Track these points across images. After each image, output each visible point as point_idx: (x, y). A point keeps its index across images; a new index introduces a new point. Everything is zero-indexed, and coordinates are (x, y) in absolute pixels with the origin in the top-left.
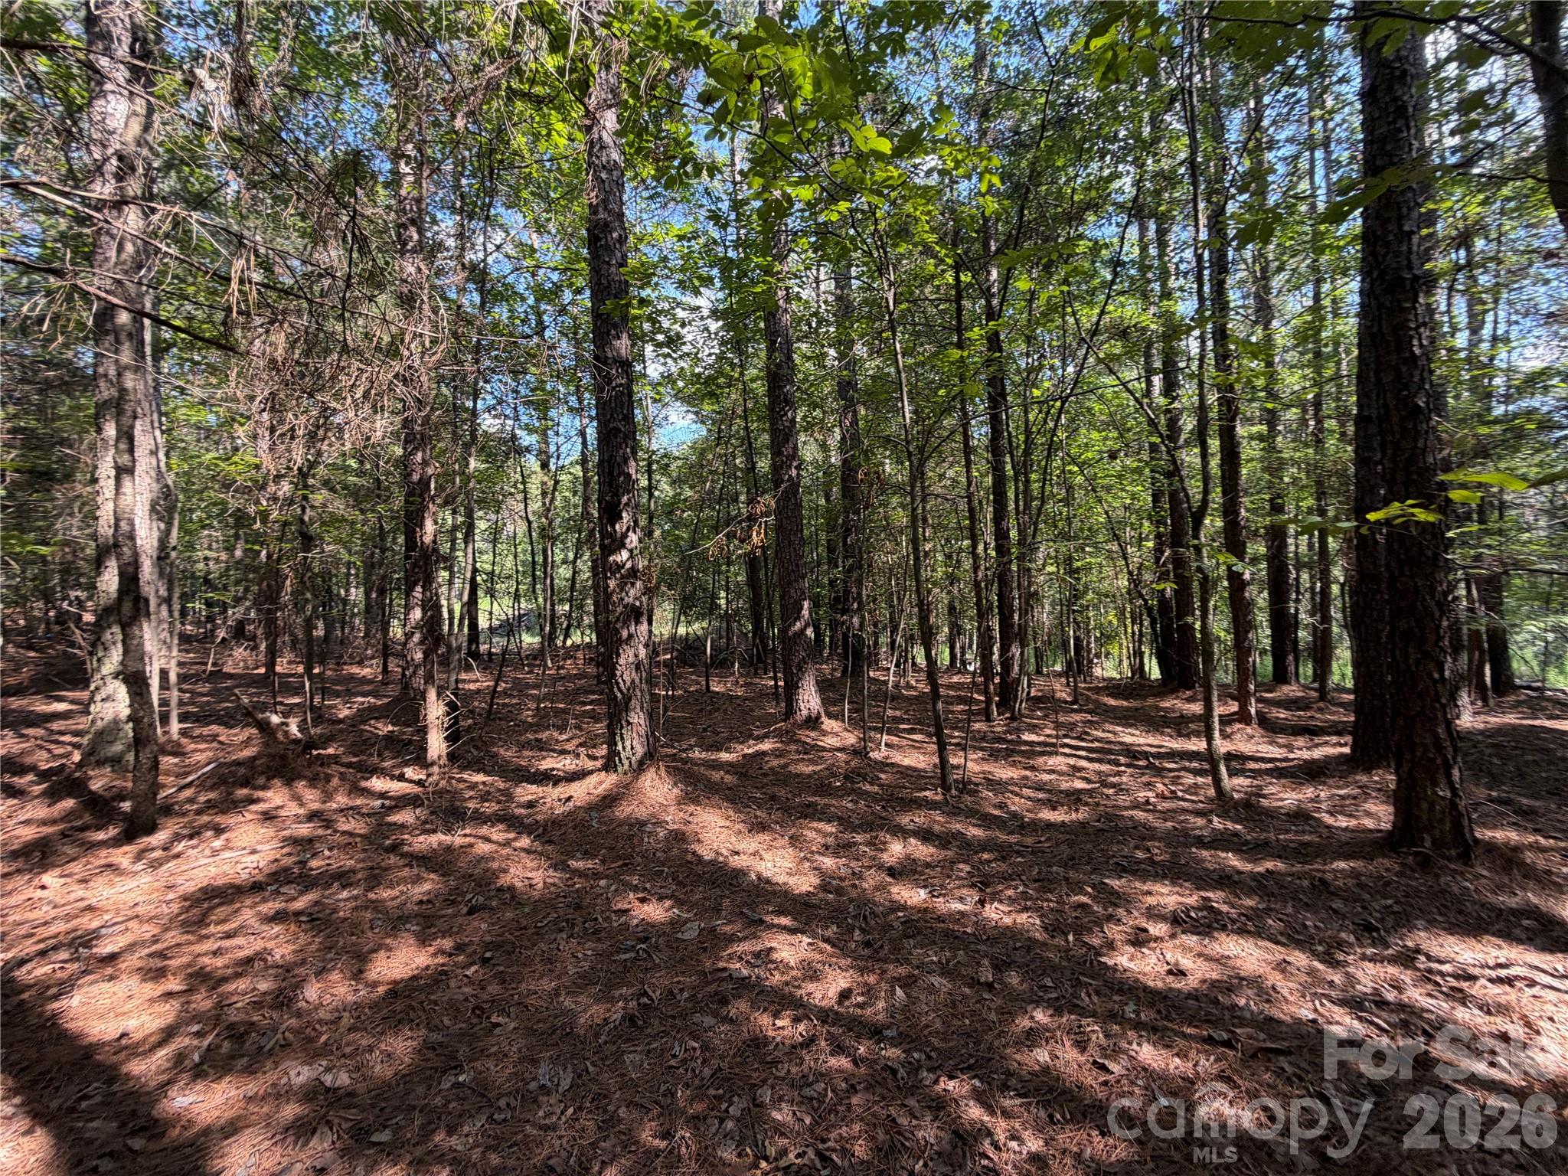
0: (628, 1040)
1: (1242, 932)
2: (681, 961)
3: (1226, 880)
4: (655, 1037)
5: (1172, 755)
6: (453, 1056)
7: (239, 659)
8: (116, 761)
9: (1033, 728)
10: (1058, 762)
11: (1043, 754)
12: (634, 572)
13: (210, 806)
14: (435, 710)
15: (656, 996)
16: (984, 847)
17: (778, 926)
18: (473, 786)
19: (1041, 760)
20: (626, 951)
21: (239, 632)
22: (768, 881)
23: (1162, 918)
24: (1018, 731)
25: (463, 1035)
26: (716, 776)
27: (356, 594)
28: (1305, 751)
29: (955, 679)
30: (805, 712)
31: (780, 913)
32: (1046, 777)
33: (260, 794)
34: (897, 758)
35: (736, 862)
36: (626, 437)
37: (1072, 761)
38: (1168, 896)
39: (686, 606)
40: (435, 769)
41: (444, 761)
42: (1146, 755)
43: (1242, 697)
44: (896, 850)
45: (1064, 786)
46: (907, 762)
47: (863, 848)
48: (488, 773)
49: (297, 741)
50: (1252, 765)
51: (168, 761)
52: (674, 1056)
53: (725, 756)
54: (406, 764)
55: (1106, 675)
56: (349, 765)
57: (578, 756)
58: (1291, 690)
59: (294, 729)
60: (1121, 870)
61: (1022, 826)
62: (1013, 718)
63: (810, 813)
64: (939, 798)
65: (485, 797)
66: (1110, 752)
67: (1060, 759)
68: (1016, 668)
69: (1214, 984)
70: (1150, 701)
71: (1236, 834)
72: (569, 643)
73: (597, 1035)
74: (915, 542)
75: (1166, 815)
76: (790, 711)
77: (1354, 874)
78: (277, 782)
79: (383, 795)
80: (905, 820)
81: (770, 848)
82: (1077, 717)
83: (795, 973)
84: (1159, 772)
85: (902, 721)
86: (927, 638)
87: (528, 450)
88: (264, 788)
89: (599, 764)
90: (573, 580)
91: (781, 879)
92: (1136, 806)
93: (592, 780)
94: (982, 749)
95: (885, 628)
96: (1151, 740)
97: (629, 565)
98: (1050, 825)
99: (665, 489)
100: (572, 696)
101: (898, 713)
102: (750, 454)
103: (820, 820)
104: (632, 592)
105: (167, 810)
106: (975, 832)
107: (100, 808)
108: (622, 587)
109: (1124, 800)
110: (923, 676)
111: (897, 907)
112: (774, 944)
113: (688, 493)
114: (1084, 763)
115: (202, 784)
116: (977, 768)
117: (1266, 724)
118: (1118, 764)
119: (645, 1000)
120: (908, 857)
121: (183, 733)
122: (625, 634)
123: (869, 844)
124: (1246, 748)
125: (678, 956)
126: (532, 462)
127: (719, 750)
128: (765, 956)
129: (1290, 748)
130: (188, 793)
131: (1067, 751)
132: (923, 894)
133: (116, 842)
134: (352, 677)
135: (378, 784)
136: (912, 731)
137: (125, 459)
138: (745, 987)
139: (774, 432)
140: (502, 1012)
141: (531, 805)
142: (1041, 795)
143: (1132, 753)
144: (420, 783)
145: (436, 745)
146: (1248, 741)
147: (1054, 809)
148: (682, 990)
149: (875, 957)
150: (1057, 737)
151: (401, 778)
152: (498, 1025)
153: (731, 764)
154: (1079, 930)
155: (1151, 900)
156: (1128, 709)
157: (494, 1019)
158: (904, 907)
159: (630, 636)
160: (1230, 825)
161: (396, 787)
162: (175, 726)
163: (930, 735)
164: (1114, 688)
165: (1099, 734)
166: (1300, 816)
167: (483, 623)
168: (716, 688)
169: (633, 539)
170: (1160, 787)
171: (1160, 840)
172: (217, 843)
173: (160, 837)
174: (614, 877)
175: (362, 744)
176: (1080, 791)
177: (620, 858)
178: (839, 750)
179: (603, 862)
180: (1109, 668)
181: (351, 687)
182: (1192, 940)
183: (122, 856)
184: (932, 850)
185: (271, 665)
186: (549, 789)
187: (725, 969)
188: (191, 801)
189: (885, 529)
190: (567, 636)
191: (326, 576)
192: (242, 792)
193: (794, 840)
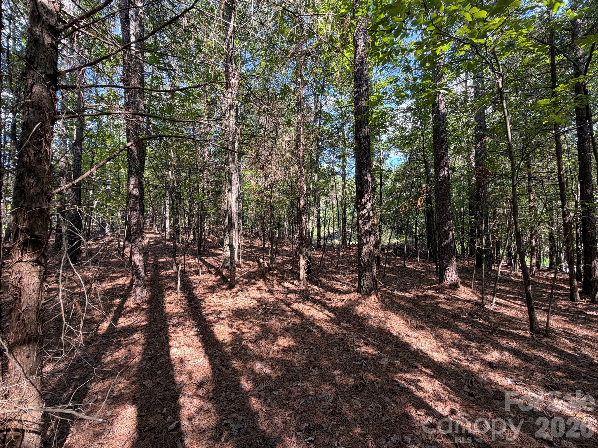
0: (354, 394)
2: (379, 372)
4: (365, 397)
6: (297, 376)
7: (257, 242)
8: (227, 267)
12: (369, 218)
13: (246, 283)
14: (302, 263)
15: (367, 382)
16: (558, 368)
17: (425, 372)
18: (313, 290)
20: (358, 361)
21: (258, 234)
22: (421, 351)
25: (301, 371)
26: (402, 303)
27: (286, 224)
30: (449, 281)
31: (426, 367)
33: (257, 282)
34: (502, 310)
35: (407, 340)
36: (367, 165)
39: (399, 231)
40: (302, 282)
41: (304, 280)
44: (494, 355)
46: (508, 313)
47: (474, 349)
48: (318, 287)
49: (266, 268)
51: (237, 269)
52: (371, 407)
53: (408, 295)
54: (295, 279)
56: (280, 277)
57: (349, 285)
59: (266, 264)
63: (447, 326)
64: (528, 335)
65: (316, 294)
72: (351, 243)
73: (343, 388)
76: (442, 279)
78: (261, 280)
79: (287, 288)
80: (503, 342)
81: (425, 337)
83: (430, 394)
85: (509, 293)
87: (337, 173)
88: (258, 280)
89: (355, 289)
90: (352, 220)
91: (428, 352)
93: (352, 295)
94: (565, 316)
97: (367, 215)
99: (388, 184)
100: (349, 263)
101: (507, 289)
102: (427, 166)
103: (452, 331)
104: (368, 225)
105: (237, 283)
106: (552, 358)
107: (224, 279)
108: (364, 223)
111: (490, 382)
112: (421, 379)
113: (398, 185)
115: (244, 277)
116: (558, 325)
119: (362, 381)
120: (502, 360)
121: (243, 262)
122: (365, 241)
123: (478, 348)
125: (378, 370)
126: (339, 178)
127: (406, 292)
128: (416, 382)
130: (241, 279)
132: (509, 381)
133: (227, 289)
134: (284, 250)
135: (286, 284)
136: (515, 299)
137: (229, 187)
138: (406, 392)
139: (435, 156)
140: (313, 368)
141: (330, 300)
144: (298, 286)
145: (303, 274)
148: (377, 383)
149: (475, 401)
151: (293, 283)
152: (312, 372)
153: (410, 298)
157: (311, 369)
158: (496, 384)
159: (367, 242)
161: (292, 287)
162: (241, 260)
163: (525, 302)
167: (322, 235)
168: (408, 266)
169: (369, 206)
172: (247, 294)
173: (235, 290)
174: (356, 332)
175: (282, 272)
177: (360, 326)
178: (467, 301)
179: (353, 326)
181: (283, 253)
183: (228, 293)
184: (520, 361)
185: (264, 244)
186: (337, 295)
187: (397, 381)
188: (242, 281)
190: (350, 241)
191: (279, 218)
192: (253, 281)
193: (437, 336)
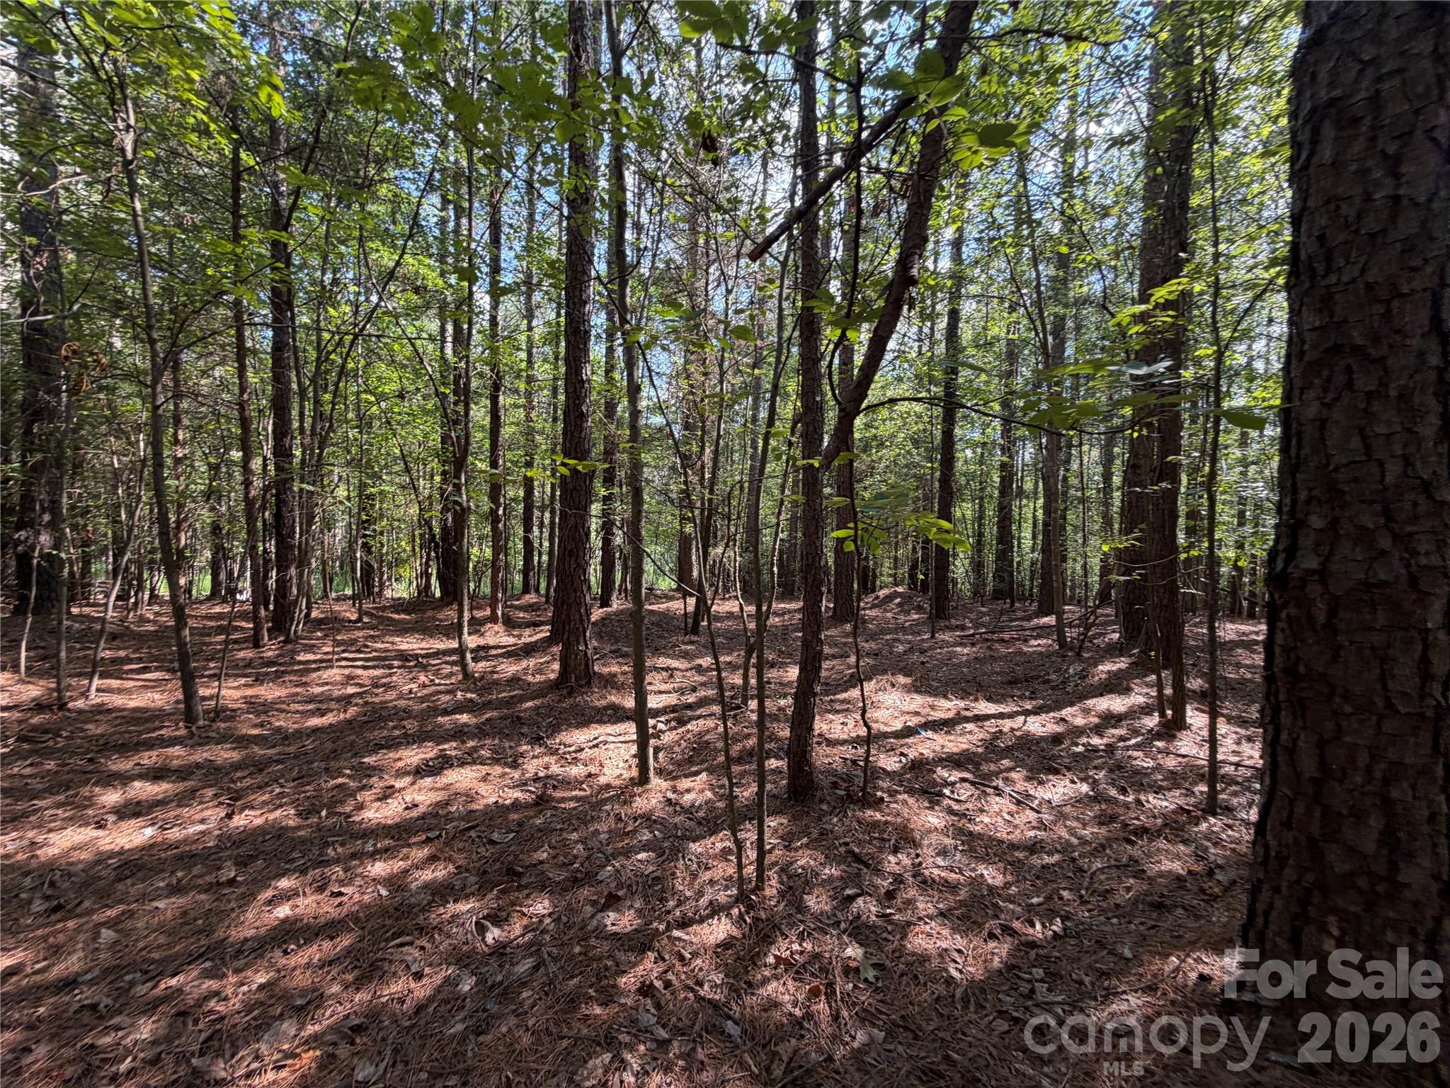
1: (463, 764)
3: (459, 734)
5: (438, 654)
9: (310, 649)
10: (334, 674)
11: (318, 669)
16: (238, 766)
19: (315, 675)
23: (407, 773)
24: (294, 652)
28: (529, 637)
29: (217, 609)
32: (318, 690)
34: (117, 701)
37: (347, 672)
38: (413, 756)
42: (416, 657)
43: (493, 603)
44: (111, 800)
45: (336, 693)
46: (132, 704)
50: (494, 652)
55: (396, 595)
58: (531, 598)
60: (378, 747)
61: (286, 738)
62: (286, 642)
64: (182, 732)
66: (385, 659)
67: (335, 671)
68: (295, 591)
69: (437, 804)
70: (430, 613)
71: (471, 700)
74: (156, 444)
75: (423, 699)
77: (537, 708)
80: (127, 765)
82: (361, 634)
84: (424, 668)
86: (174, 563)
92: (400, 697)
94: (245, 676)
95: (104, 551)
96: (424, 645)
98: (316, 730)
101: (122, 654)
106: (226, 756)
109: (391, 695)
110: (168, 609)
114: (359, 672)
116: (237, 694)
117: (510, 624)
118: (391, 667)
120: (128, 801)
123: (63, 805)
124: (491, 641)
129: (519, 637)
131: (344, 663)
132: (150, 831)
136: (143, 670)
142: (311, 707)
143: (404, 657)
146: (497, 636)
147: (323, 715)
149: (68, 917)
150: (333, 653)
154: (332, 805)
155: (400, 764)
156: (408, 622)
158: (118, 853)
160: (469, 695)
163: (171, 672)
164: (399, 605)
165: (379, 645)
166: (515, 680)
170: (422, 678)
171: (415, 718)
176: (352, 695)
178: (6, 709)
180: (401, 590)
182: (428, 781)
184: (166, 786)
189: (108, 421)
